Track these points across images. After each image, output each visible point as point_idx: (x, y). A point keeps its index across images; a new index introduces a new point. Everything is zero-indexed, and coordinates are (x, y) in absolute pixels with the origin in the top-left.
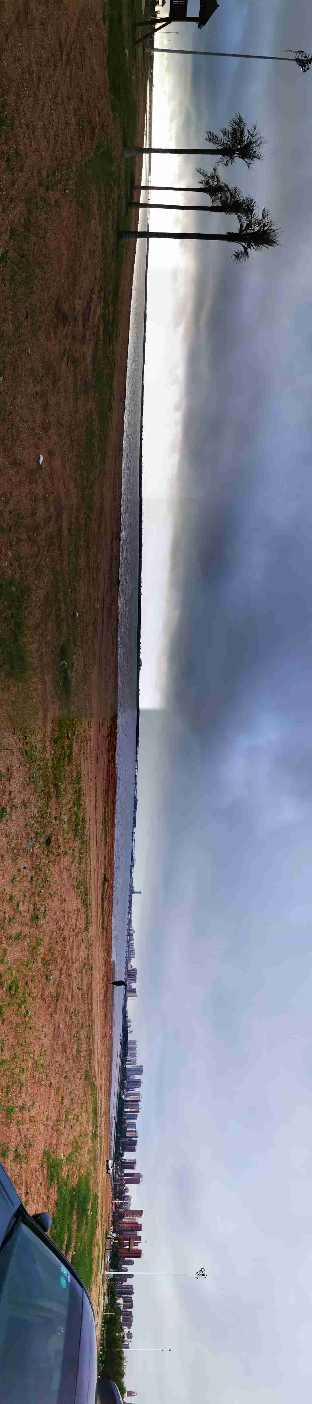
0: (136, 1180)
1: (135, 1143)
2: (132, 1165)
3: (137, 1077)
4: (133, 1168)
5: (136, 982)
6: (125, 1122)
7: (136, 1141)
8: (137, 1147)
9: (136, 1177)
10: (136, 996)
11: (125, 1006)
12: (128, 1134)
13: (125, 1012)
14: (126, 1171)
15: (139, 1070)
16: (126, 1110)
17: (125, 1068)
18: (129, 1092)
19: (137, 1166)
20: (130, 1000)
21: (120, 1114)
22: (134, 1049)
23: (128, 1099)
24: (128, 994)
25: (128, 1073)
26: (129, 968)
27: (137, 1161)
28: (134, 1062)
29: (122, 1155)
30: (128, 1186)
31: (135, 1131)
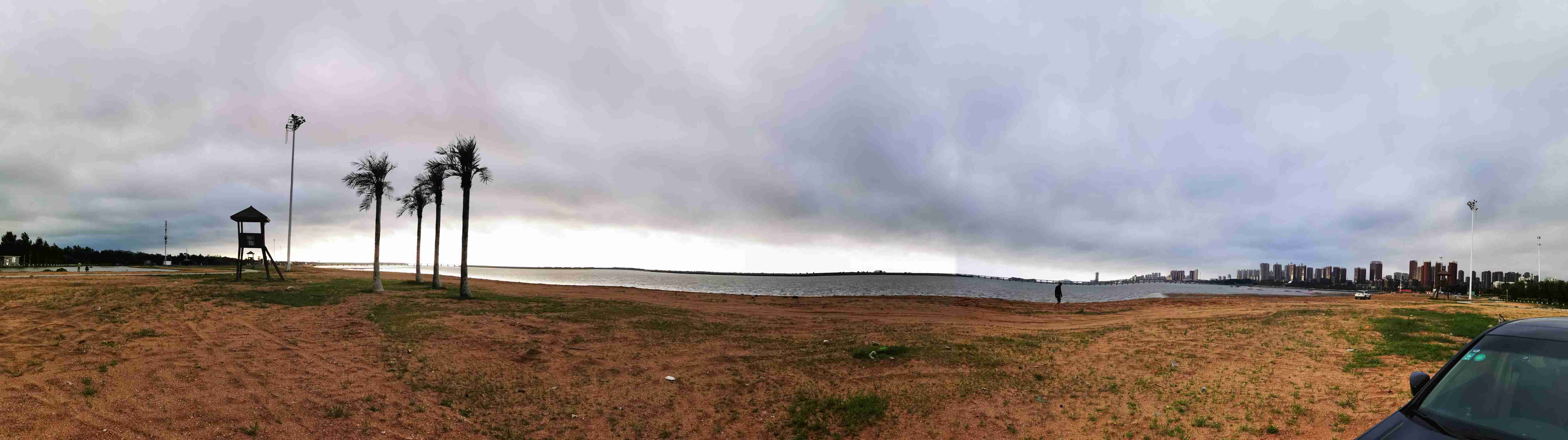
0: (1377, 268)
1: (1337, 270)
2: (1360, 273)
3: (1271, 269)
4: (1364, 271)
5: (1184, 272)
6: (1315, 280)
7: (1334, 268)
8: (1341, 266)
9: (1374, 268)
10: (1197, 270)
11: (1206, 282)
12: (1328, 277)
13: (1213, 282)
14: (1368, 278)
15: (1265, 267)
16: (1303, 279)
17: (1262, 281)
18: (1285, 276)
19: (1362, 267)
20: (1201, 277)
21: (1309, 284)
22: (1246, 272)
23: (1292, 278)
24: (1195, 279)
25: (1267, 278)
26: (1171, 279)
27: (1357, 267)
28: (1257, 272)
29: (1350, 282)
30: (1384, 275)
31: (1325, 270)
